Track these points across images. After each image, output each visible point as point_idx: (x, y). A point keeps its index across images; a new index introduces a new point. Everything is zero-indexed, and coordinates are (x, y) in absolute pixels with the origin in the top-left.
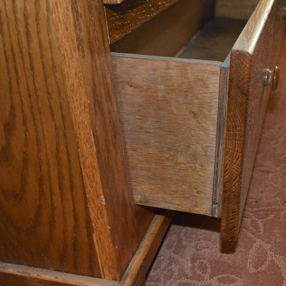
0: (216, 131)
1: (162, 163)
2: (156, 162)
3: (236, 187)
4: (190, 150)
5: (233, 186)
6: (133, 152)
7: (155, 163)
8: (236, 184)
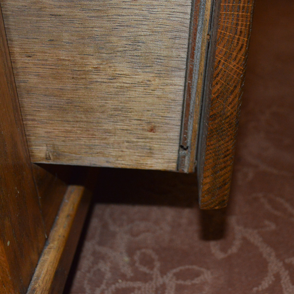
0: (191, 4)
1: (85, 78)
2: (75, 76)
3: (234, 106)
4: (139, 47)
5: (229, 106)
6: (27, 60)
7: (73, 78)
8: (233, 100)
